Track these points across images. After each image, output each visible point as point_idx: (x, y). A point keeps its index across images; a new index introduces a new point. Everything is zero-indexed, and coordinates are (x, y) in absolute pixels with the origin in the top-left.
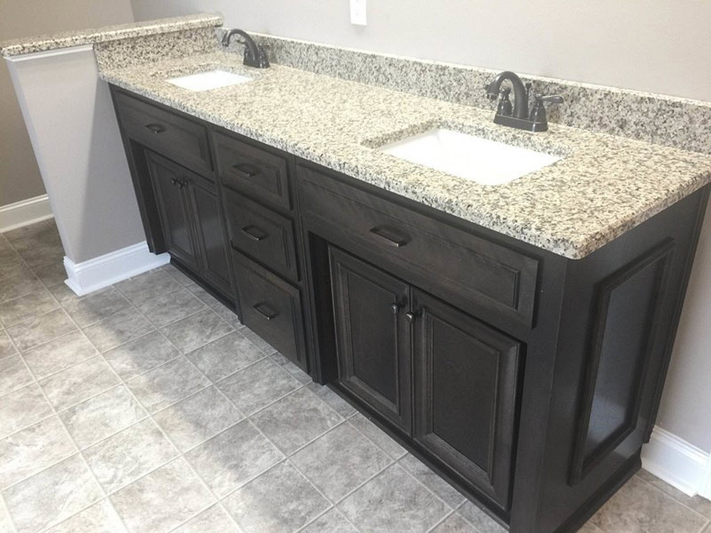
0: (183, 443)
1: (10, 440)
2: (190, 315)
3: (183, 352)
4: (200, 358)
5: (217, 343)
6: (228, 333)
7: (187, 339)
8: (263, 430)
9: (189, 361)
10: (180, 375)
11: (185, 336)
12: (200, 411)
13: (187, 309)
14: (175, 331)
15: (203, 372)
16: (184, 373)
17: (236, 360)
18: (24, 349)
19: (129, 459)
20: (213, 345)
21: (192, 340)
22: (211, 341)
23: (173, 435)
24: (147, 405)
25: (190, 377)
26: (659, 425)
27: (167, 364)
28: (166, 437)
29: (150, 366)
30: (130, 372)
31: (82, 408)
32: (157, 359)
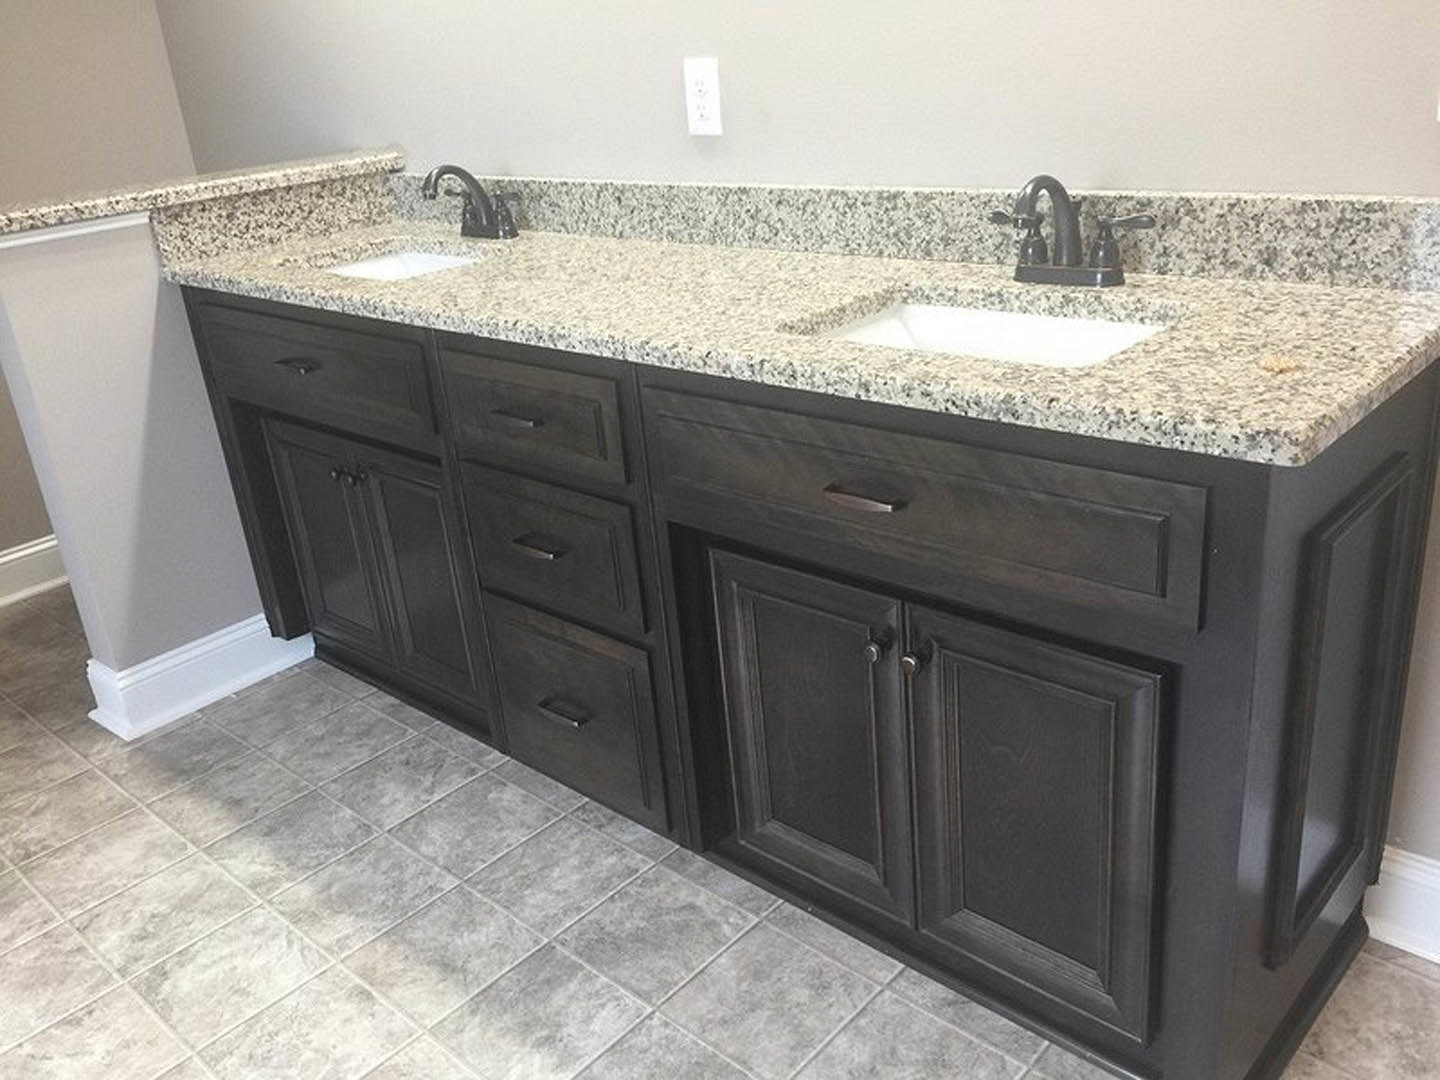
0: (423, 1007)
1: (28, 1049)
2: (380, 753)
3: (380, 827)
4: (422, 834)
5: (451, 800)
6: (470, 779)
7: (385, 801)
8: (590, 961)
9: (397, 843)
10: (384, 873)
11: (378, 794)
12: (443, 938)
13: (373, 742)
14: (353, 789)
15: (434, 860)
16: (393, 867)
17: (501, 829)
18: (23, 860)
19: (308, 1055)
20: (444, 805)
21: (394, 802)
22: (436, 797)
23: (396, 994)
24: (325, 940)
25: (407, 876)
26: (1394, 844)
27: (352, 853)
28: (382, 1001)
29: (314, 863)
30: (272, 879)
31: (182, 965)
32: (327, 847)
